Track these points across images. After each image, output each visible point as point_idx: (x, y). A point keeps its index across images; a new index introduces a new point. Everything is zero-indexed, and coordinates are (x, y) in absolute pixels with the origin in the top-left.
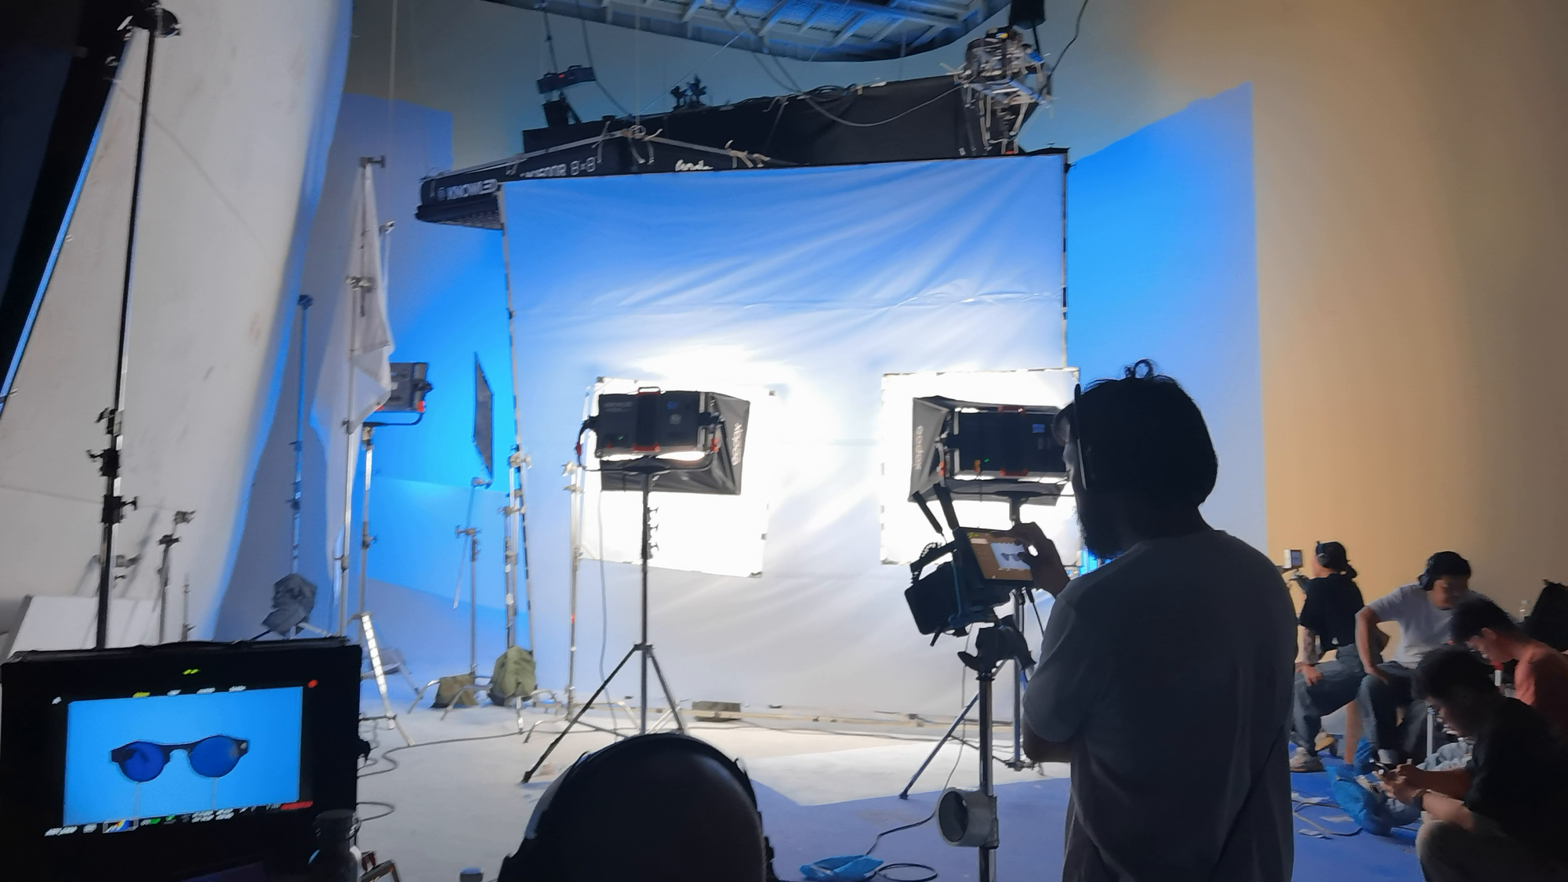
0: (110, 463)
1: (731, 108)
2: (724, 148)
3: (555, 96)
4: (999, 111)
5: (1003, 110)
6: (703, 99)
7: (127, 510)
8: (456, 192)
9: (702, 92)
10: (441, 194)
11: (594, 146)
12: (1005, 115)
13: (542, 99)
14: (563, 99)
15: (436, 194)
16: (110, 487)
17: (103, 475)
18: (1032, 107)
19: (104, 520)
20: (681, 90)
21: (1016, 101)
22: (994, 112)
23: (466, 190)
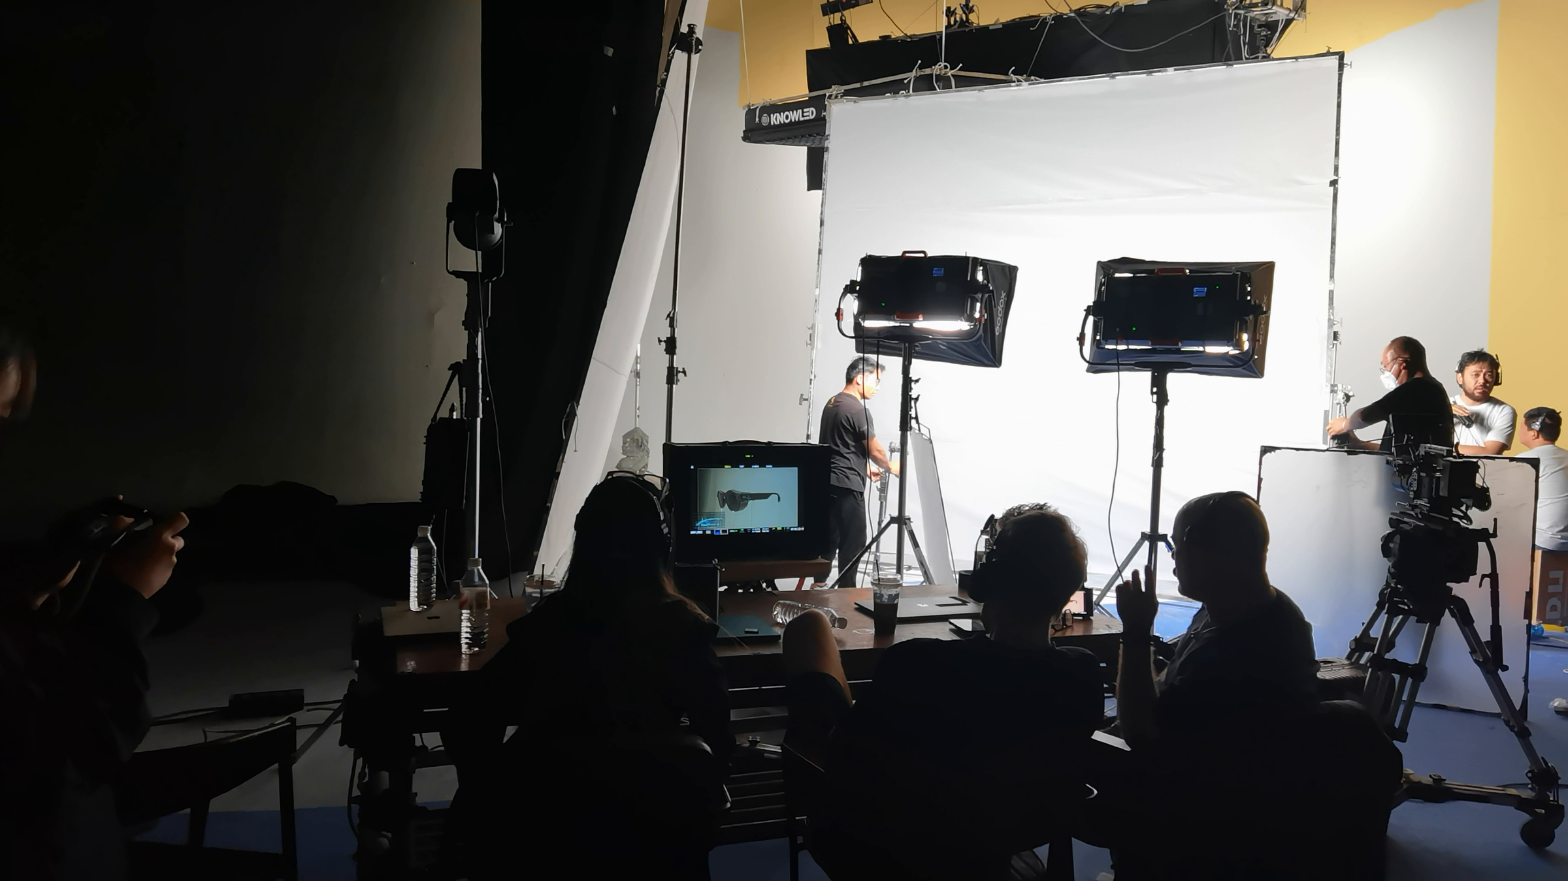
0: (671, 345)
1: (1001, 26)
2: (1007, 75)
3: (836, 19)
4: (1256, 27)
5: (1260, 26)
6: (973, 17)
7: (681, 375)
8: (778, 119)
9: (971, 10)
10: (765, 120)
11: (906, 81)
12: (1261, 31)
13: (826, 21)
14: (843, 21)
15: (760, 120)
16: (672, 361)
17: (667, 353)
18: (1289, 22)
19: (667, 383)
20: (952, 10)
21: (1272, 17)
22: (1252, 27)
23: (787, 117)
